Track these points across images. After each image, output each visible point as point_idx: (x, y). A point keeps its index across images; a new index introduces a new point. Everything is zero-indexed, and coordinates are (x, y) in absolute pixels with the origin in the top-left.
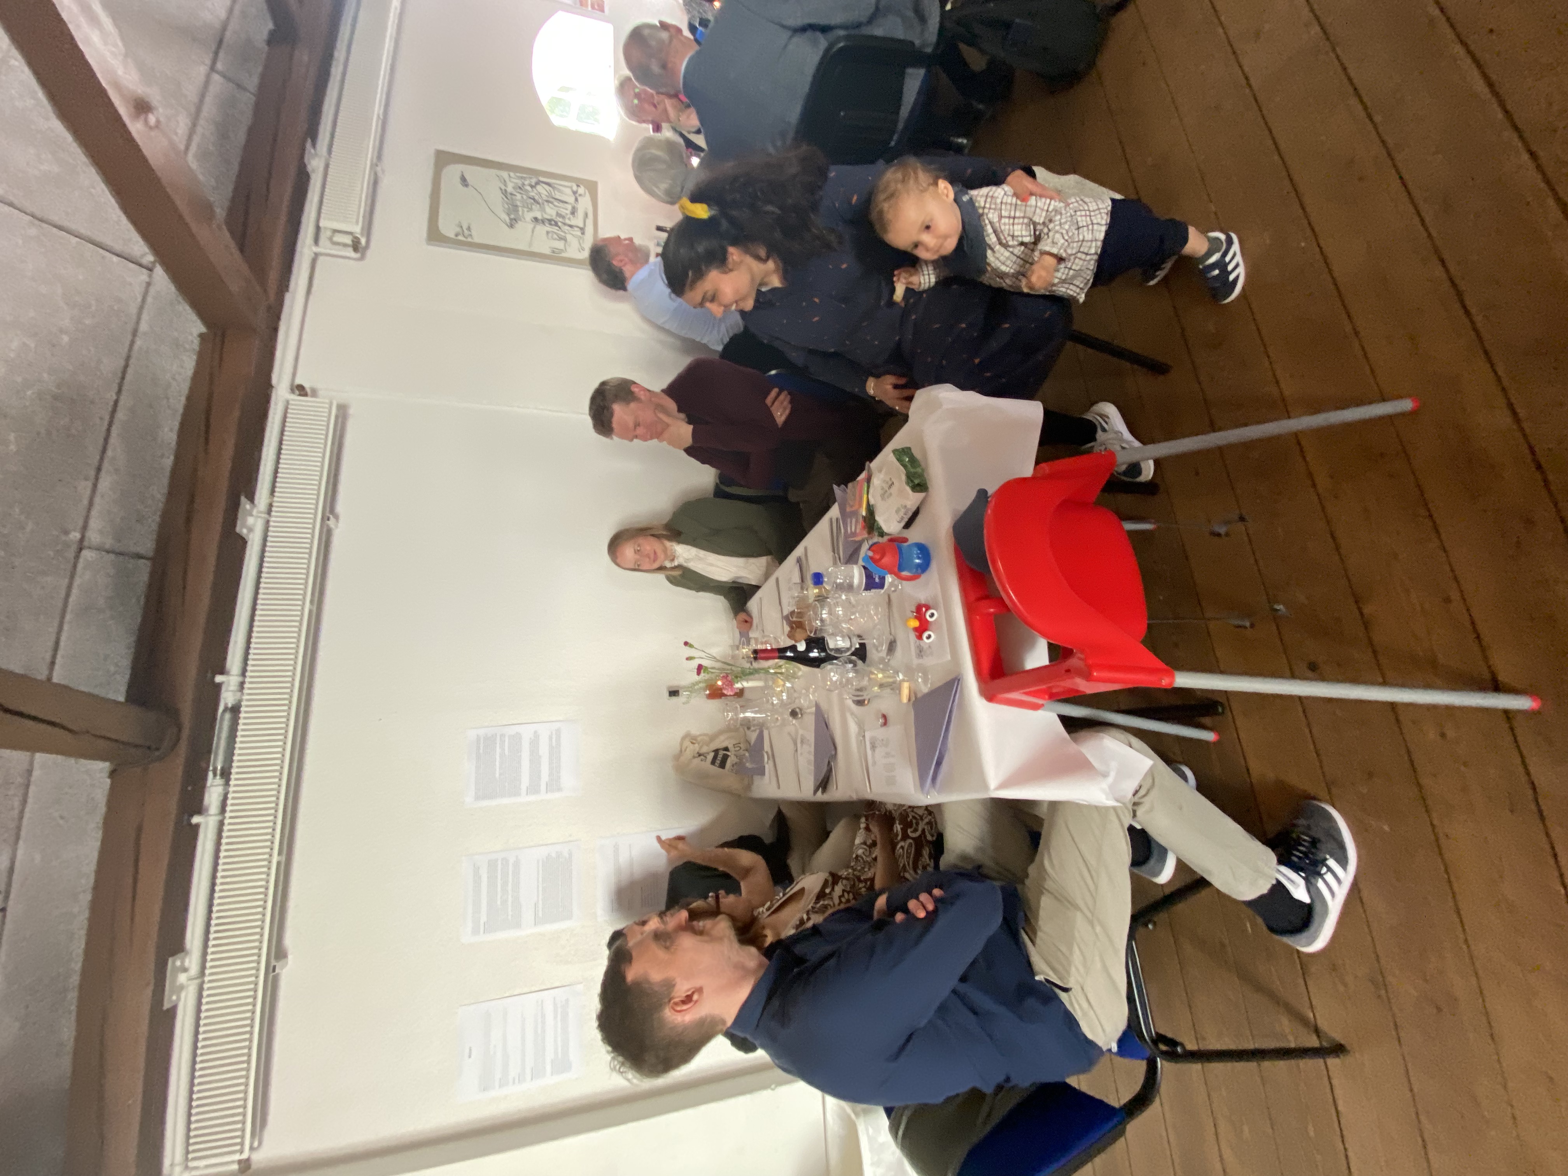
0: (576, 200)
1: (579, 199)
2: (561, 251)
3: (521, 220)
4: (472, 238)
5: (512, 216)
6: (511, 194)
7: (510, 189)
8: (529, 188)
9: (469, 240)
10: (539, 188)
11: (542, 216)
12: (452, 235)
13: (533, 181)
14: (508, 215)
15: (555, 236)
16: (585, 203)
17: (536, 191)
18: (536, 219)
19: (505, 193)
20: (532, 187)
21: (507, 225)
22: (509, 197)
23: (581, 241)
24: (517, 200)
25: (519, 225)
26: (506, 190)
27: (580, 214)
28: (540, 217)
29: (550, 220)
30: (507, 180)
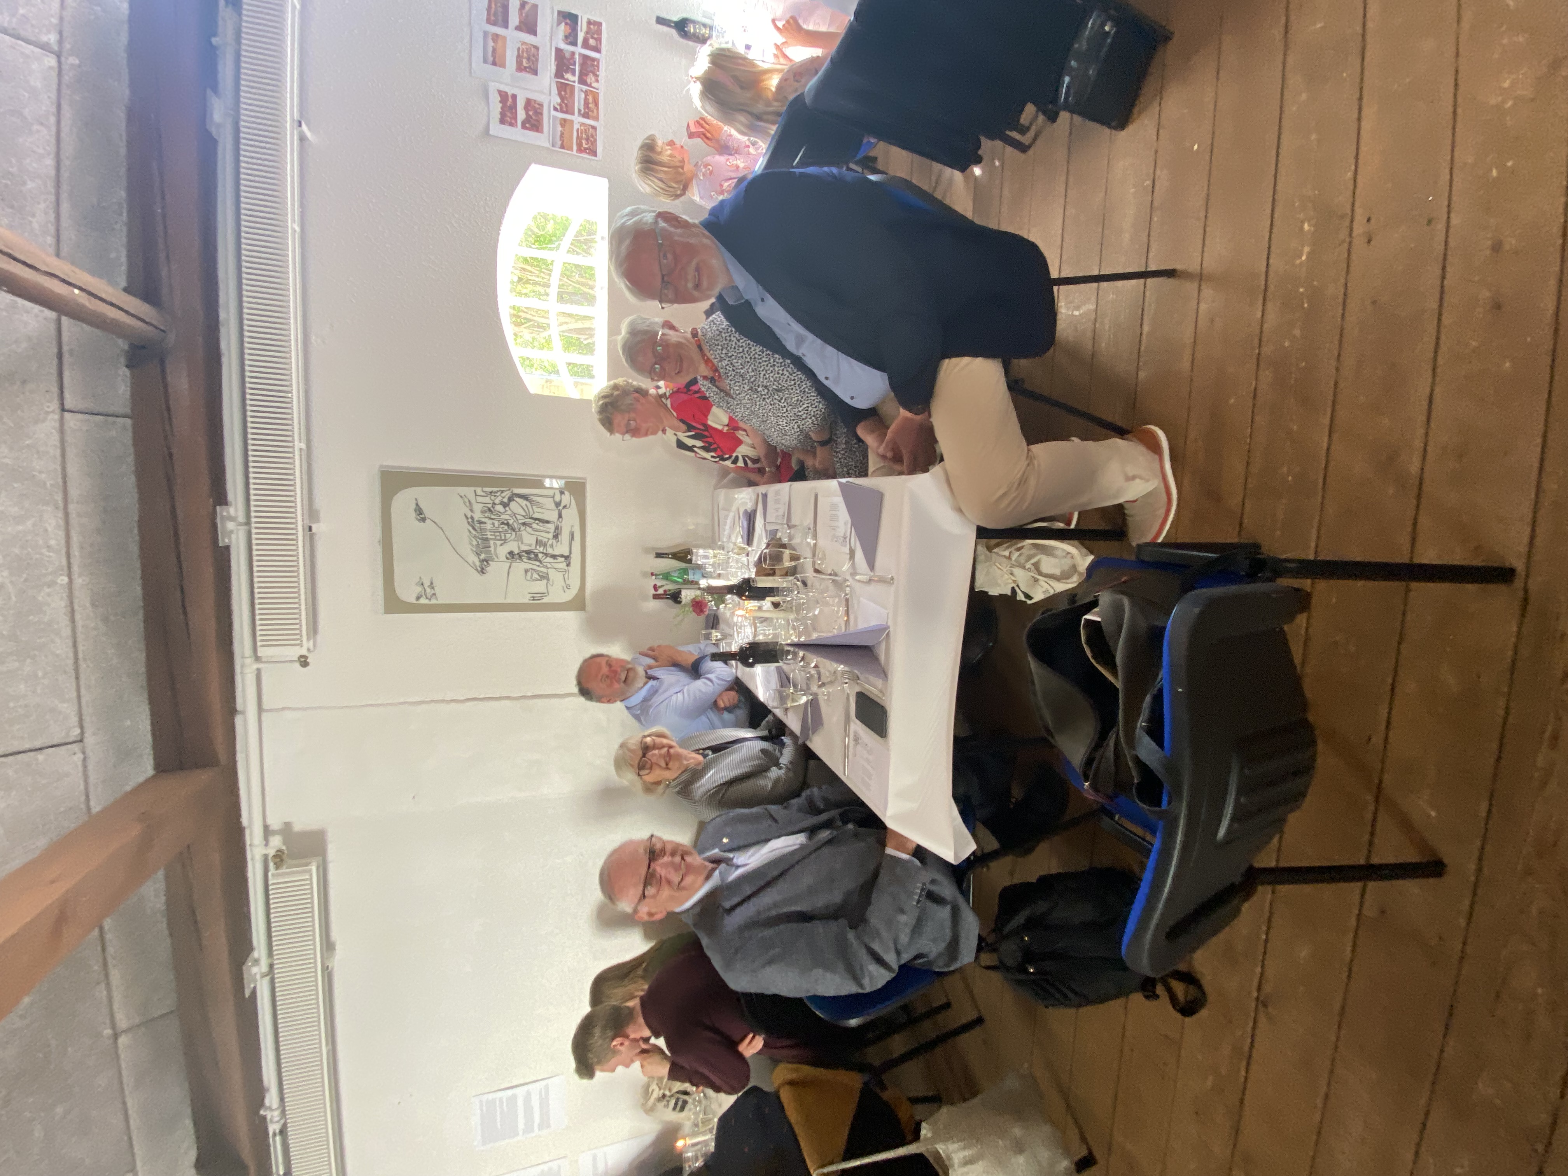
0: (560, 516)
1: (564, 512)
2: (543, 595)
3: (493, 560)
4: (437, 599)
5: (483, 556)
6: (480, 522)
7: (477, 516)
8: (500, 508)
9: (433, 601)
10: (513, 505)
11: (519, 548)
12: (413, 600)
13: (507, 494)
14: (478, 555)
15: (536, 576)
16: (571, 517)
17: (509, 512)
18: (511, 553)
19: (471, 521)
20: (505, 505)
21: (477, 570)
22: (477, 526)
23: (566, 576)
24: (486, 530)
25: (493, 567)
26: (472, 518)
27: (565, 536)
28: (516, 551)
29: (528, 552)
30: (473, 501)
